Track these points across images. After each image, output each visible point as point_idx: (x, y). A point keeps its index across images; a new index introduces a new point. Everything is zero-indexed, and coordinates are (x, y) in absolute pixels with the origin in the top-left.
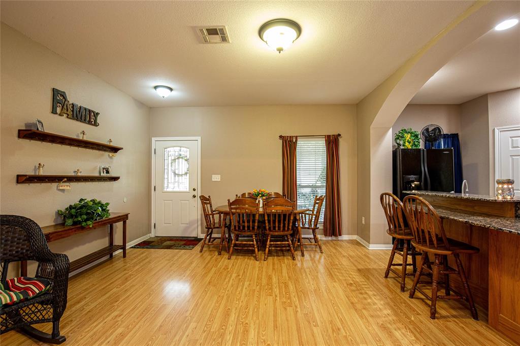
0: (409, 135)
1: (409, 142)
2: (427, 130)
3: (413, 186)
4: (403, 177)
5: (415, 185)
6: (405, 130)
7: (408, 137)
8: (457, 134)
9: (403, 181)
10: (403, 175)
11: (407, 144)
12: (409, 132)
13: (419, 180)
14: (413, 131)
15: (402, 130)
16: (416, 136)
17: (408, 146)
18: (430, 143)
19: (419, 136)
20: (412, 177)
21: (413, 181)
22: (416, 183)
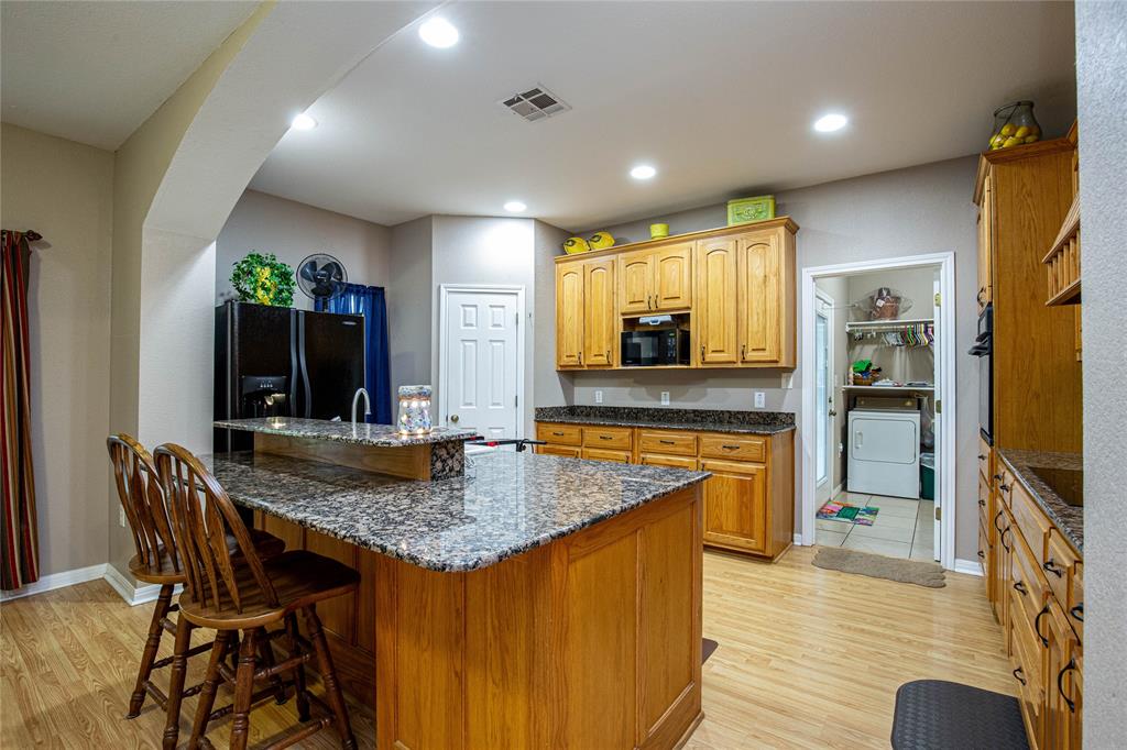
0: (267, 272)
1: (267, 290)
2: (313, 265)
3: (269, 403)
4: (241, 381)
5: (276, 401)
6: (258, 256)
7: (265, 274)
8: (383, 289)
9: (241, 391)
10: (241, 373)
11: (260, 293)
12: (268, 264)
13: (286, 389)
14: (278, 262)
15: (251, 256)
16: (285, 276)
17: (264, 298)
18: (321, 299)
19: (293, 278)
20: (267, 382)
21: (269, 392)
22: (277, 395)
